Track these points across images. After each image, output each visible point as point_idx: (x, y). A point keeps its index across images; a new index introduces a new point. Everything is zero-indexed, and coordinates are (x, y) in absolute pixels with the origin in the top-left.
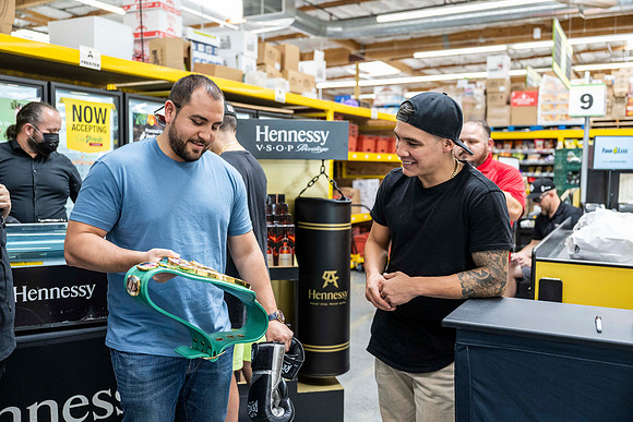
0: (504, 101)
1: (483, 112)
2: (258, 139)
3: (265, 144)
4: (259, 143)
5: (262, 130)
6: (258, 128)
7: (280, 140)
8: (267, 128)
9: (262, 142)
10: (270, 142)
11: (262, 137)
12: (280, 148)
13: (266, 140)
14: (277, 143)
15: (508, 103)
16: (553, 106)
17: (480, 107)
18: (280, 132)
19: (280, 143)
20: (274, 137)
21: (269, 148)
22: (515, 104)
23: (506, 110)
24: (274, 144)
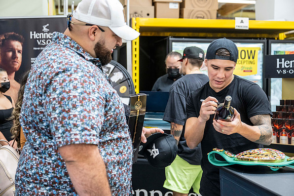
2: (278, 67)
3: (283, 69)
4: (279, 69)
5: (281, 61)
6: (278, 60)
7: (291, 67)
8: (283, 60)
9: (281, 68)
10: (285, 68)
11: (281, 65)
12: (291, 72)
13: (283, 67)
14: (289, 68)
18: (291, 62)
19: (291, 69)
20: (287, 65)
21: (285, 72)
24: (288, 69)
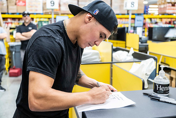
0: (14, 4)
1: (6, 7)
15: (16, 4)
16: (32, 6)
17: (5, 5)
22: (18, 5)
23: (15, 7)
